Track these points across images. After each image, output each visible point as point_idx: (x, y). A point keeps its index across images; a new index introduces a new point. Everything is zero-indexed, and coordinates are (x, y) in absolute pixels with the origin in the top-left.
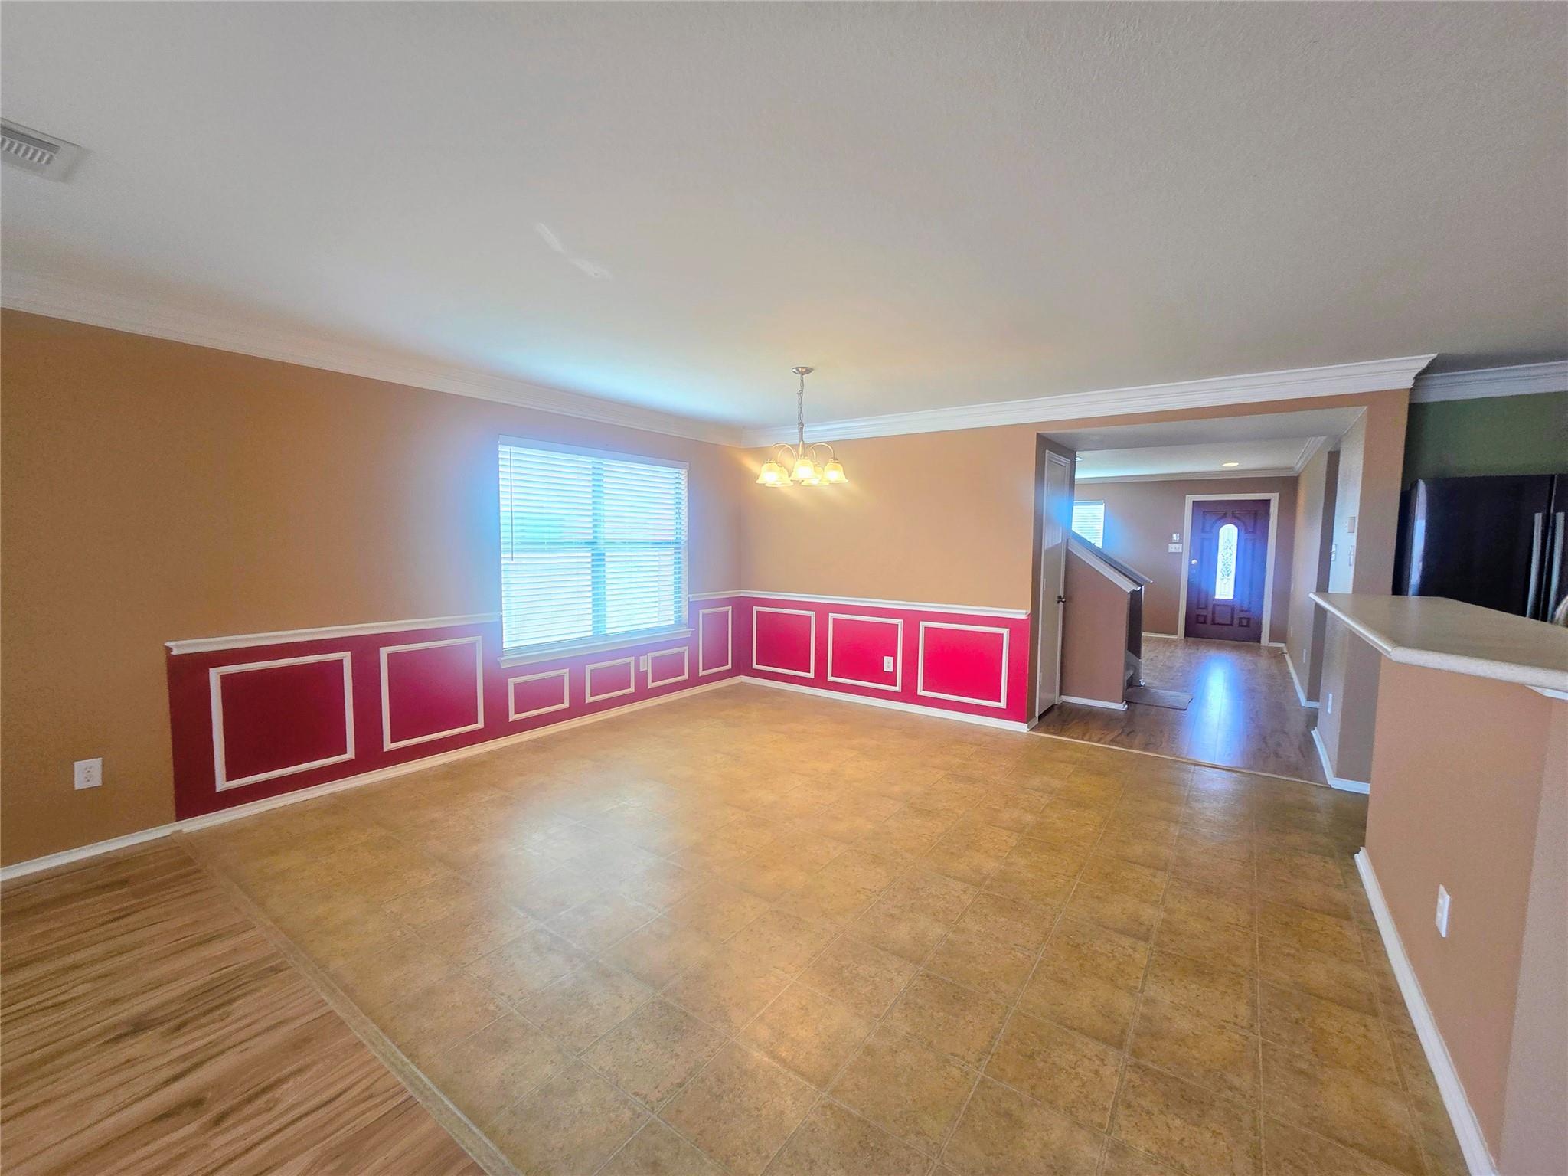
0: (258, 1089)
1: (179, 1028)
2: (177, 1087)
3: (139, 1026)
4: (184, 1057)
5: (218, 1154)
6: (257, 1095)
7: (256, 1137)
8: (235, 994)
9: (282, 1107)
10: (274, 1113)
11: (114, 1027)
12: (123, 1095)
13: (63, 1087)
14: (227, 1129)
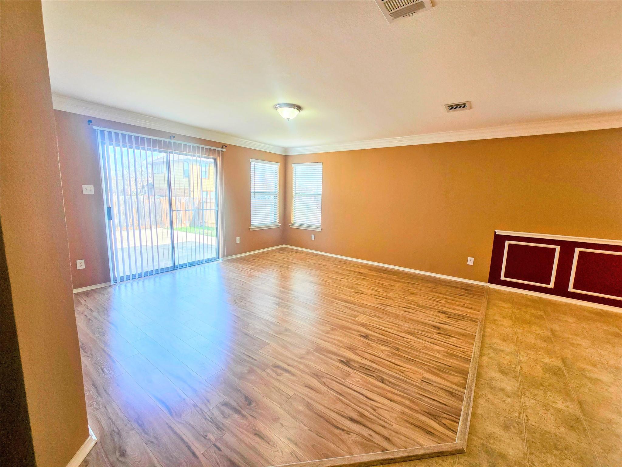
0: (449, 335)
1: (449, 317)
2: (439, 324)
3: (444, 313)
4: (445, 322)
5: (434, 337)
6: (447, 335)
7: (441, 340)
8: (462, 319)
9: (450, 340)
10: (447, 340)
11: (441, 310)
12: (432, 319)
13: (428, 313)
14: (438, 335)
